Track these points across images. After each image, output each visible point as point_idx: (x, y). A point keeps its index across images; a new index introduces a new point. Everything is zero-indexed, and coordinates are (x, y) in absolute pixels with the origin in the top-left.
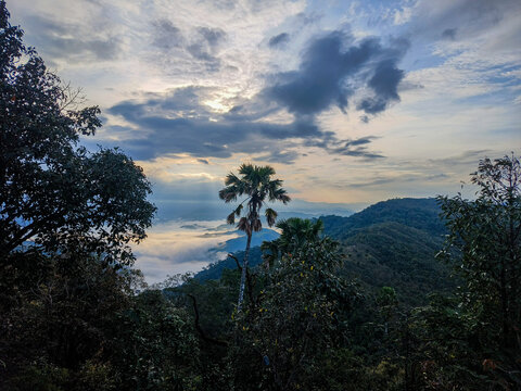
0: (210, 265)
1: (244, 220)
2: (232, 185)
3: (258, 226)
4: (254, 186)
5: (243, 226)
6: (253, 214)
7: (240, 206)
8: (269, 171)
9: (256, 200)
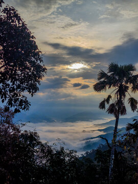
0: (87, 153)
1: (112, 105)
2: (102, 80)
3: (123, 111)
4: (120, 80)
5: (112, 110)
6: (120, 102)
7: (110, 97)
8: (131, 68)
9: (122, 91)
